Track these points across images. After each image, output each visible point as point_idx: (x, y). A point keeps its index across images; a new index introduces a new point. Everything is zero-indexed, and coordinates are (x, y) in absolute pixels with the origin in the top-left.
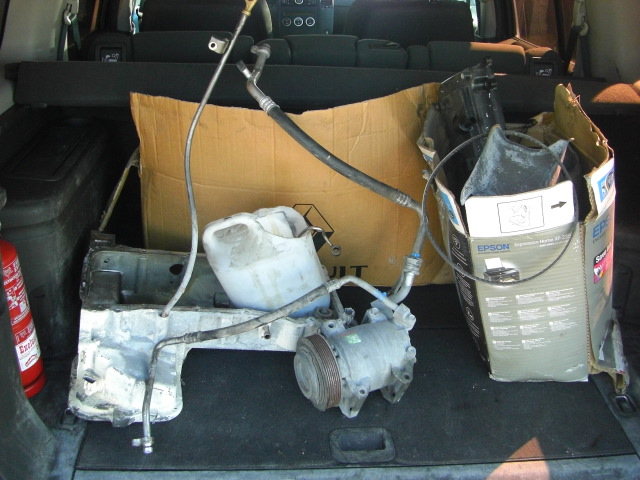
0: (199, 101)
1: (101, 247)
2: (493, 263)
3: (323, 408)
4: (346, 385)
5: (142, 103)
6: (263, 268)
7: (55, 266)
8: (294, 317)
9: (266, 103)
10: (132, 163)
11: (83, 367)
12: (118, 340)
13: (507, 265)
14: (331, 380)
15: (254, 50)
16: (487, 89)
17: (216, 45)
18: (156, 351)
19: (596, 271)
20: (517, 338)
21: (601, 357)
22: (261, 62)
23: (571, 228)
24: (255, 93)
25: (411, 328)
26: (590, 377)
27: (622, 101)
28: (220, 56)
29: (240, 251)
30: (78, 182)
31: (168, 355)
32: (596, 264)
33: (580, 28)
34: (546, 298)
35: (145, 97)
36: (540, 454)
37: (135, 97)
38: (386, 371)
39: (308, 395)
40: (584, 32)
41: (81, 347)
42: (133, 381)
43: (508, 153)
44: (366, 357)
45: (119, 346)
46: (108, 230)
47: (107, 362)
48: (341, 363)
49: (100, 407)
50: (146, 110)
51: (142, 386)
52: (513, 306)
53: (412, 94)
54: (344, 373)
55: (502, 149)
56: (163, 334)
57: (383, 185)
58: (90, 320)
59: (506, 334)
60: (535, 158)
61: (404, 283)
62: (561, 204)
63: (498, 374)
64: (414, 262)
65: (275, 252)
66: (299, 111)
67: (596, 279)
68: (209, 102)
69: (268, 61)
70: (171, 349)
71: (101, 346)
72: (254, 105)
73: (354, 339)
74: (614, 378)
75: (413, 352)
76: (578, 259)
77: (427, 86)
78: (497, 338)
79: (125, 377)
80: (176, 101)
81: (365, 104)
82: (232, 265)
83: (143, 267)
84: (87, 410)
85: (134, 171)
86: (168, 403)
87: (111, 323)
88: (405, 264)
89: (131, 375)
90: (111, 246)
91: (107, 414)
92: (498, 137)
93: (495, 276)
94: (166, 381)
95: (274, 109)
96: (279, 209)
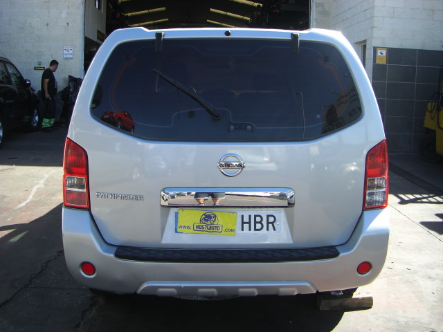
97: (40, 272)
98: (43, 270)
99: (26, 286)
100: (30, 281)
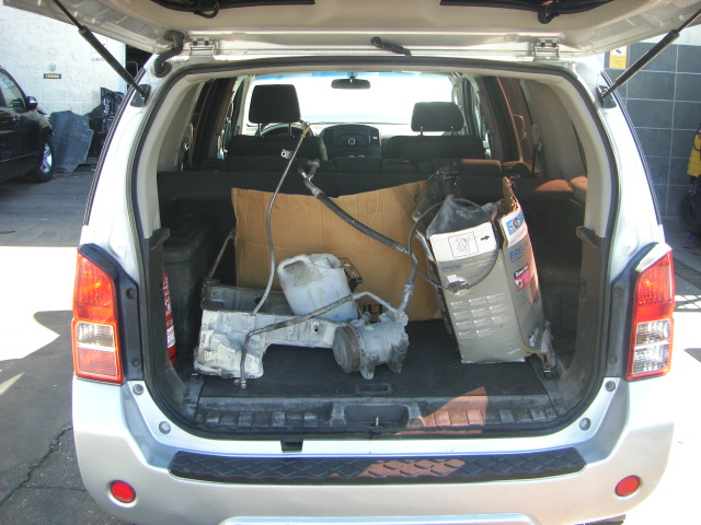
0: (274, 191)
1: (211, 285)
2: (452, 278)
3: (349, 371)
4: (364, 355)
5: (239, 194)
6: (314, 288)
7: (185, 290)
8: (334, 322)
9: (316, 191)
10: (230, 237)
11: (203, 345)
12: (225, 331)
13: (461, 280)
14: (354, 350)
15: (309, 162)
16: (453, 180)
17: (285, 154)
18: (248, 337)
19: (517, 282)
20: (473, 329)
21: (532, 344)
22: (314, 170)
23: (496, 254)
24: (309, 185)
25: (406, 324)
26: (526, 358)
27: (557, 190)
28: (288, 160)
29: (300, 277)
30: (197, 244)
31: (255, 342)
32: (516, 278)
33: (537, 146)
34: (487, 300)
35: (241, 190)
36: (484, 392)
37: (235, 191)
38: (389, 348)
39: (340, 363)
40: (539, 148)
41: (202, 333)
42: (234, 351)
43: (458, 212)
44: (376, 337)
45: (226, 334)
46: (214, 277)
47: (218, 341)
48: (361, 341)
49: (213, 368)
50: (242, 199)
51: (239, 354)
52: (468, 307)
53: (410, 187)
54: (363, 346)
55: (454, 210)
56: (252, 327)
57: (388, 239)
58: (209, 317)
59: (466, 327)
60: (474, 214)
61: (403, 301)
62: (487, 238)
63: (467, 359)
64: (409, 286)
65: (321, 276)
66: (336, 196)
67: (518, 288)
68: (280, 192)
69: (318, 170)
70: (256, 338)
71: (215, 332)
72: (309, 193)
73: (370, 328)
74: (542, 358)
75: (406, 337)
76: (503, 273)
77: (421, 183)
78: (462, 331)
79: (229, 349)
80: (261, 192)
81: (377, 192)
82: (295, 285)
83: (238, 298)
84: (206, 369)
85: (231, 241)
86: (255, 368)
87: (220, 321)
88: (404, 288)
89: (233, 348)
90: (217, 285)
91: (219, 372)
92: (451, 203)
93: (455, 286)
94: (253, 354)
95: (320, 194)
96: (324, 256)
97: (46, 456)
98: (51, 451)
99: (21, 486)
100: (29, 474)
